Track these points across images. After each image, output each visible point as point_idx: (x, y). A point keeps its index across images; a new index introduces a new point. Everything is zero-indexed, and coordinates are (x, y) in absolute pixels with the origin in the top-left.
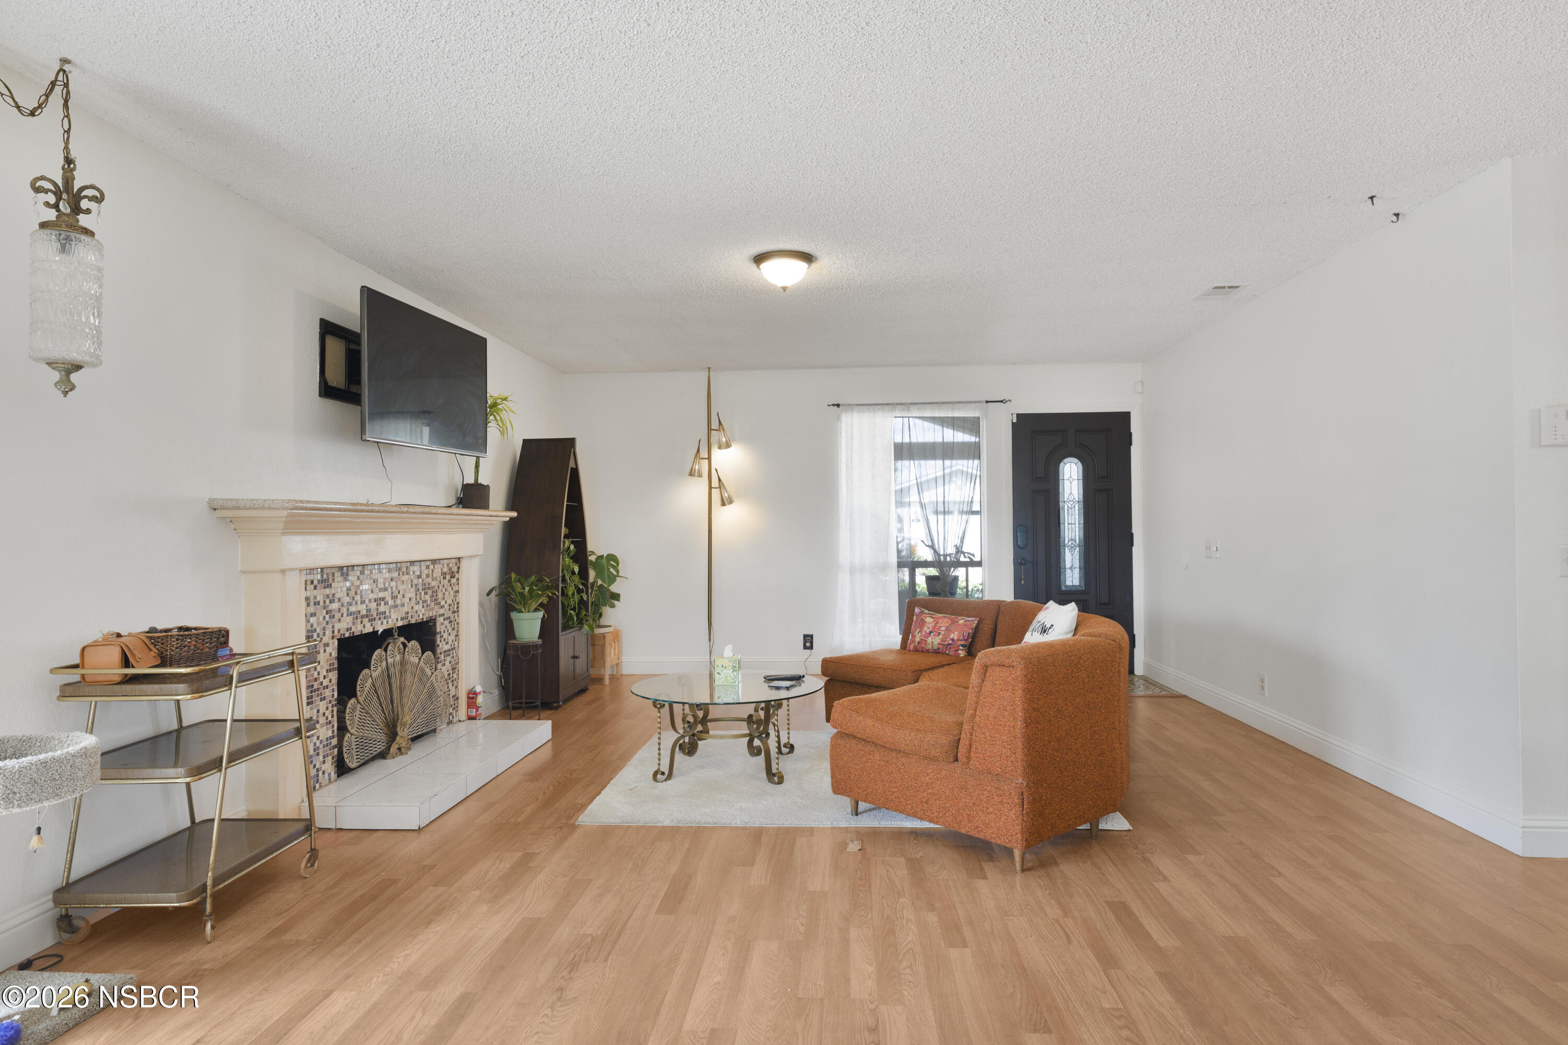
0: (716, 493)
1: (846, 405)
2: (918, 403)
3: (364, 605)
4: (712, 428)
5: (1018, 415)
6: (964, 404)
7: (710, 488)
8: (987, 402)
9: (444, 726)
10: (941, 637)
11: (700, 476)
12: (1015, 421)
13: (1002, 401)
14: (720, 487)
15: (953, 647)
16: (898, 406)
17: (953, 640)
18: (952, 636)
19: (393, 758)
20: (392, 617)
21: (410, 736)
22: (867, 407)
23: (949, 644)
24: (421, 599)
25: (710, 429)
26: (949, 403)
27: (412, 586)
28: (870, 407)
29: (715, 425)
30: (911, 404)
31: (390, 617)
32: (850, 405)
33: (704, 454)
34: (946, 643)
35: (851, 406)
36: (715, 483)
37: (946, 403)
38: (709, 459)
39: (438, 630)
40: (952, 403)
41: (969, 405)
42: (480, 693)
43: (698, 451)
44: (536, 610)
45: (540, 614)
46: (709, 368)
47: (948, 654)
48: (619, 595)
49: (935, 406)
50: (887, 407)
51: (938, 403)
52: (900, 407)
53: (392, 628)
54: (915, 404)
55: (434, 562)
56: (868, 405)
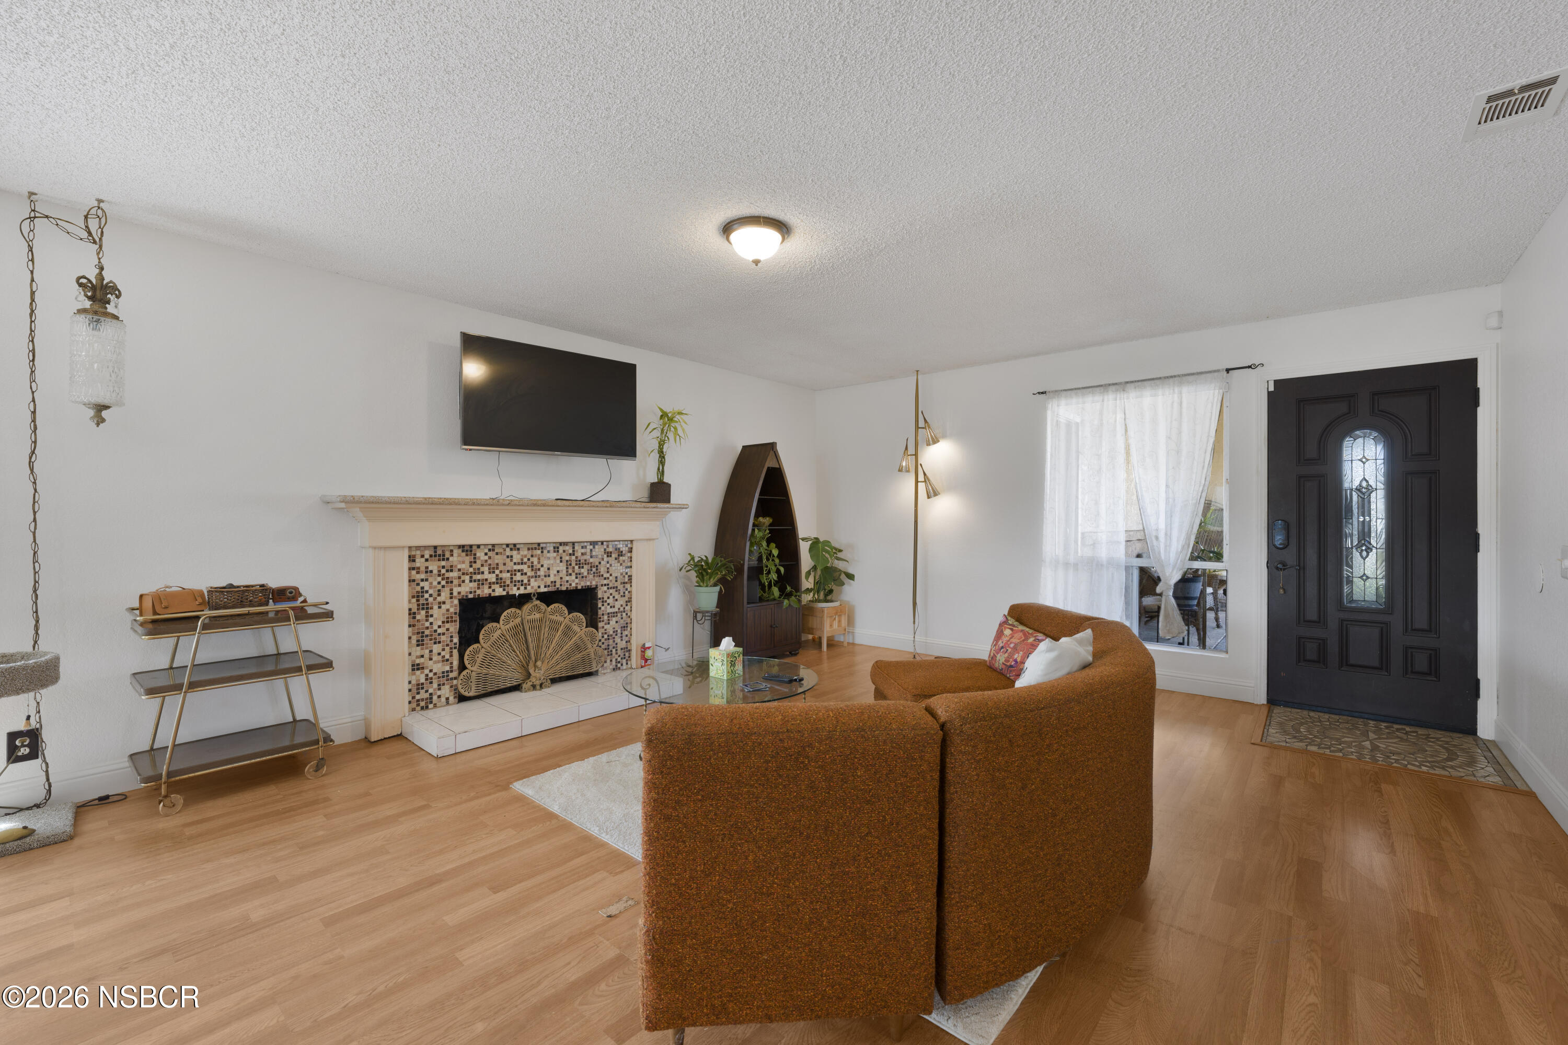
0: (922, 486)
1: (1052, 392)
2: (1136, 381)
3: (494, 575)
4: (920, 426)
5: (1276, 382)
6: (1196, 376)
7: (917, 482)
8: (1228, 370)
9: (609, 671)
10: (1006, 655)
11: (908, 471)
12: (1272, 389)
13: (1250, 367)
14: (925, 481)
15: (1014, 671)
16: (1111, 387)
17: (1016, 661)
18: (1016, 656)
19: (526, 692)
20: (532, 584)
21: (551, 677)
22: (1076, 391)
23: (1011, 666)
24: (574, 572)
25: (917, 427)
26: (1175, 376)
27: (561, 562)
28: (1078, 391)
29: (922, 423)
30: (1127, 382)
31: (529, 585)
32: (1056, 391)
33: (911, 450)
34: (1008, 664)
35: (1057, 393)
36: (921, 478)
37: (1171, 377)
38: (916, 455)
39: (600, 595)
40: (1179, 376)
41: (1203, 376)
42: (649, 648)
43: (906, 448)
44: (715, 585)
45: (717, 589)
46: (917, 371)
47: (1009, 678)
48: (853, 576)
49: (1157, 382)
50: (1098, 389)
51: (1160, 378)
52: (1114, 388)
53: (531, 594)
54: (1132, 382)
55: (594, 543)
56: (1076, 389)
